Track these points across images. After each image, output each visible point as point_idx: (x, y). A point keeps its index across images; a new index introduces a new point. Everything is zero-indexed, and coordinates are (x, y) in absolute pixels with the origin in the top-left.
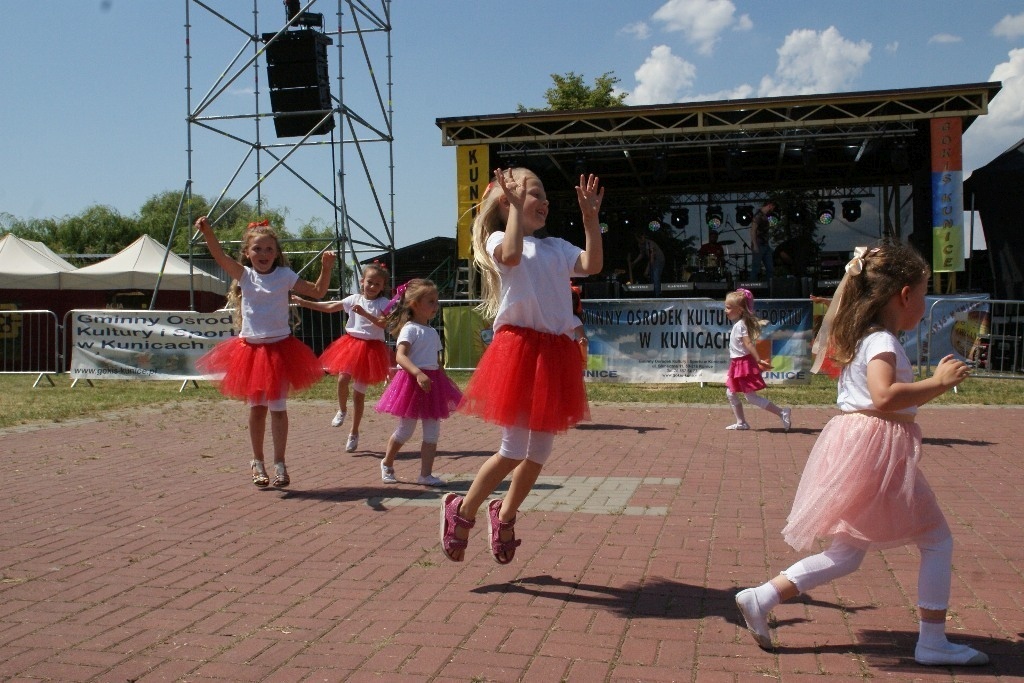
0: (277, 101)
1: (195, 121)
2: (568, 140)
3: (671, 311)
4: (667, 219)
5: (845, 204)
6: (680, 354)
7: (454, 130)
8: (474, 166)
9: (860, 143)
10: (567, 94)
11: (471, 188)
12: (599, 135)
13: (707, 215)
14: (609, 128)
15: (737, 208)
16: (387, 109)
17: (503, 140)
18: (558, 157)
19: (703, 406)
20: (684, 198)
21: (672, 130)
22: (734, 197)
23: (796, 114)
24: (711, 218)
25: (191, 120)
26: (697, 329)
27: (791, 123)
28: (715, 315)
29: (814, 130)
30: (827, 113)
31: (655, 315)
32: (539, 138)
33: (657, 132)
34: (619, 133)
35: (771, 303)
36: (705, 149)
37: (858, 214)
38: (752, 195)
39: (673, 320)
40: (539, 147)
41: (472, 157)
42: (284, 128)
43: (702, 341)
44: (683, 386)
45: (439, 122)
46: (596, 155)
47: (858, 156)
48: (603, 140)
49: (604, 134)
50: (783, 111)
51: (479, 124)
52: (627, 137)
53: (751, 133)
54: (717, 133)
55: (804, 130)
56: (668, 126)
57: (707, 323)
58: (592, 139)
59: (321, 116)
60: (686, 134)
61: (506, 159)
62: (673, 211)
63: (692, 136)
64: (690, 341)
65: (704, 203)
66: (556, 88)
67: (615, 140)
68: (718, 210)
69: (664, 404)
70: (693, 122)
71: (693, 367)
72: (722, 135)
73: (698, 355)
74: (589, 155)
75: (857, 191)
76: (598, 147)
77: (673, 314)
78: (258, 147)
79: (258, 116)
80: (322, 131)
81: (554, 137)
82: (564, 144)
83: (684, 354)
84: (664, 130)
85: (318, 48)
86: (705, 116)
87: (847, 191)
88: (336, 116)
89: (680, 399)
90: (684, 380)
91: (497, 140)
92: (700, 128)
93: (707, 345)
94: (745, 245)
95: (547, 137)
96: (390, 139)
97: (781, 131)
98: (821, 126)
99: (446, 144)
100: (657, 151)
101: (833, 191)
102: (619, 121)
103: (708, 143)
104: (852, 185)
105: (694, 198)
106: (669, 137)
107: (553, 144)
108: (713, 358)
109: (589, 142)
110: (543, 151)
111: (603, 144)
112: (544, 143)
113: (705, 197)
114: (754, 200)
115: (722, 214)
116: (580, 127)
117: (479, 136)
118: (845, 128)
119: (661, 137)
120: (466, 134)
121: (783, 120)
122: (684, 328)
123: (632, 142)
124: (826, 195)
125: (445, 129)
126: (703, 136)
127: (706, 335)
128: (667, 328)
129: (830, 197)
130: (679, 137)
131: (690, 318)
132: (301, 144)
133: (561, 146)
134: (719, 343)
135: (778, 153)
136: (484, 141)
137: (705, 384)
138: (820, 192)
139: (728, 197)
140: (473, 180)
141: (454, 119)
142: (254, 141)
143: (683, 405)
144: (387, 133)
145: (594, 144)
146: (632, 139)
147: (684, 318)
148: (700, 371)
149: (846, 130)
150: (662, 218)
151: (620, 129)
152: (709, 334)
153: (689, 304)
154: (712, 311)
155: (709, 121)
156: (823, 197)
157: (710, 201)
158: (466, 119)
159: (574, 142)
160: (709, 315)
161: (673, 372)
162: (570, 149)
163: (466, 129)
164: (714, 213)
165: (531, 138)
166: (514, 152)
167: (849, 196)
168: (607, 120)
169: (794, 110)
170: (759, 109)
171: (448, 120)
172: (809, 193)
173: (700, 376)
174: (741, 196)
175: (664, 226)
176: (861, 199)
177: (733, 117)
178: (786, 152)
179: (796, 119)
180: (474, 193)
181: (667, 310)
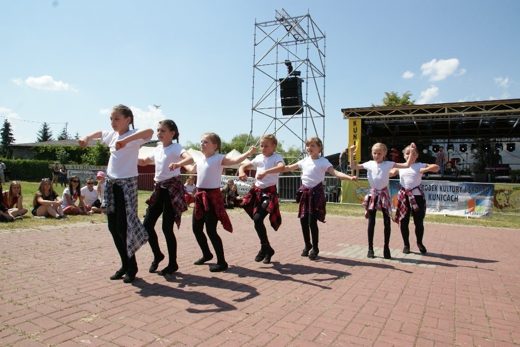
0: (284, 102)
1: (254, 110)
2: (392, 118)
3: (433, 185)
4: (431, 148)
5: (508, 145)
6: (436, 203)
7: (348, 113)
8: (355, 127)
9: (516, 120)
10: (391, 100)
11: (354, 135)
12: (404, 116)
13: (447, 147)
14: (409, 113)
15: (460, 145)
16: (323, 106)
17: (367, 117)
18: (388, 124)
19: (446, 224)
20: (438, 141)
21: (434, 114)
22: (459, 140)
23: (487, 108)
24: (449, 149)
25: (253, 109)
26: (444, 193)
27: (485, 112)
28: (452, 188)
29: (495, 114)
30: (502, 107)
31: (426, 187)
32: (381, 117)
33: (428, 115)
34: (413, 115)
35: (475, 184)
36: (447, 122)
37: (514, 149)
38: (466, 140)
39: (434, 189)
40: (380, 120)
41: (355, 123)
42: (286, 112)
43: (446, 198)
44: (437, 215)
45: (343, 110)
46: (403, 123)
47: (515, 125)
48: (406, 118)
49: (407, 115)
50: (482, 107)
51: (358, 111)
52: (416, 117)
53: (468, 116)
54: (453, 115)
55: (490, 115)
56: (433, 112)
57: (448, 191)
58: (402, 117)
59: (299, 108)
60: (440, 116)
61: (368, 124)
62: (433, 145)
63: (442, 117)
64: (441, 198)
65: (446, 143)
66: (387, 97)
67: (411, 118)
68: (452, 146)
69: (430, 223)
70: (443, 111)
71: (441, 208)
72: (455, 116)
73: (444, 204)
74: (400, 124)
75: (514, 139)
76: (404, 120)
77: (434, 187)
78: (275, 119)
79: (276, 108)
80: (299, 113)
81: (387, 116)
82: (390, 119)
83: (438, 203)
84: (431, 114)
85: (299, 83)
86: (448, 109)
87: (509, 139)
88: (305, 108)
89: (436, 221)
90: (437, 213)
91: (362, 117)
92: (446, 113)
93: (448, 200)
94: (463, 160)
95: (384, 116)
96: (324, 116)
97: (480, 115)
98: (498, 113)
99: (345, 118)
100: (428, 122)
101: (503, 139)
102: (413, 110)
103: (449, 119)
104: (511, 137)
105: (442, 141)
106: (433, 117)
107: (386, 119)
108: (450, 205)
109: (400, 118)
110: (382, 121)
111: (406, 119)
112: (383, 118)
113: (447, 141)
114: (468, 142)
115: (453, 147)
116: (397, 113)
117: (357, 116)
118: (510, 114)
119: (430, 117)
120: (353, 115)
121: (481, 110)
122: (439, 193)
123: (418, 119)
124: (499, 140)
125: (344, 112)
126: (447, 117)
127: (447, 196)
128: (432, 192)
129: (501, 141)
130: (437, 117)
131: (441, 189)
132: (292, 118)
133: (389, 120)
134: (453, 199)
135: (479, 123)
136: (359, 117)
137: (446, 215)
138: (497, 140)
139: (456, 141)
140: (355, 132)
141: (349, 109)
142: (274, 117)
143: (438, 223)
144: (323, 114)
145: (403, 119)
146: (418, 117)
147: (438, 189)
148: (445, 210)
149: (510, 115)
150: (428, 148)
151: (413, 114)
152: (449, 196)
153: (440, 183)
154: (450, 187)
155: (450, 111)
156: (498, 141)
157: (449, 142)
158: (353, 109)
159: (395, 118)
160: (449, 188)
161: (433, 210)
162: (393, 121)
163: (353, 113)
164: (450, 147)
165: (378, 117)
166: (371, 122)
167: (510, 141)
168: (408, 110)
169: (487, 106)
170: (472, 106)
171: (346, 110)
172: (492, 140)
173: (444, 212)
174: (462, 140)
175: (429, 151)
176: (516, 143)
177: (460, 109)
178: (482, 123)
179: (487, 110)
180: (355, 137)
181: (431, 185)
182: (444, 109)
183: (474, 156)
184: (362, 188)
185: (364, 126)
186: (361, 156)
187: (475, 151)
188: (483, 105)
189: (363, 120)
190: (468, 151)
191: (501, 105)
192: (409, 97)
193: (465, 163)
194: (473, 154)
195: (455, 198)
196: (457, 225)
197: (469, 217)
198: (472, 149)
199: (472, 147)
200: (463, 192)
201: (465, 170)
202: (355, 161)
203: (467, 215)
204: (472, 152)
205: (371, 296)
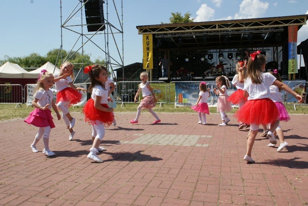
0: (88, 21)
1: (63, 27)
4: (207, 57)
6: (211, 98)
7: (142, 30)
8: (148, 41)
9: (266, 34)
10: (176, 19)
11: (147, 47)
12: (186, 31)
13: (219, 56)
14: (189, 29)
15: (228, 54)
16: (121, 23)
17: (157, 33)
18: (173, 38)
20: (212, 51)
21: (208, 30)
22: (227, 50)
23: (246, 25)
24: (220, 57)
25: (62, 26)
27: (245, 27)
29: (252, 29)
33: (204, 30)
34: (192, 31)
36: (218, 35)
38: (232, 50)
40: (168, 35)
41: (147, 38)
42: (90, 29)
45: (137, 27)
46: (185, 37)
47: (265, 38)
48: (187, 33)
49: (188, 31)
50: (243, 24)
52: (194, 32)
53: (233, 31)
54: (222, 30)
55: (249, 30)
56: (207, 28)
58: (184, 32)
59: (101, 25)
60: (213, 31)
61: (157, 39)
62: (208, 54)
65: (218, 52)
66: (173, 17)
67: (191, 33)
70: (215, 27)
71: (214, 102)
72: (224, 31)
74: (183, 37)
75: (265, 48)
78: (82, 35)
79: (82, 25)
80: (101, 30)
81: (172, 32)
82: (175, 34)
84: (206, 30)
85: (100, 4)
86: (218, 25)
87: (262, 49)
88: (106, 25)
90: (212, 106)
91: (155, 33)
92: (217, 29)
94: (230, 65)
95: (170, 32)
96: (122, 32)
97: (242, 30)
98: (254, 28)
99: (139, 34)
100: (204, 36)
101: (257, 48)
102: (192, 27)
103: (219, 34)
104: (263, 47)
105: (215, 51)
106: (207, 32)
107: (172, 34)
110: (169, 36)
112: (169, 33)
113: (218, 50)
114: (233, 51)
115: (223, 55)
116: (180, 29)
117: (149, 31)
119: (205, 32)
120: (145, 31)
121: (242, 26)
123: (196, 33)
124: (255, 49)
125: (139, 29)
126: (218, 31)
130: (211, 32)
132: (95, 34)
135: (241, 37)
136: (151, 33)
138: (253, 49)
139: (225, 50)
140: (147, 45)
141: (142, 26)
142: (81, 33)
143: (212, 114)
144: (121, 31)
145: (185, 34)
146: (196, 32)
149: (262, 30)
150: (205, 57)
151: (192, 29)
153: (213, 83)
155: (220, 27)
157: (220, 52)
158: (145, 26)
159: (178, 33)
162: (177, 35)
163: (146, 29)
164: (221, 55)
165: (165, 32)
166: (160, 36)
167: (262, 50)
168: (188, 27)
169: (246, 23)
170: (235, 23)
171: (140, 26)
172: (250, 49)
174: (229, 50)
175: (205, 59)
176: (266, 51)
177: (227, 26)
178: (243, 37)
180: (148, 49)
182: (216, 26)
184: (155, 89)
185: (155, 40)
186: (153, 64)
187: (239, 58)
188: (243, 22)
189: (154, 35)
190: (234, 58)
191: (256, 22)
192: (190, 16)
193: (231, 67)
197: (234, 108)
198: (236, 57)
199: (236, 55)
200: (230, 89)
201: (232, 73)
202: (148, 68)
204: (237, 59)
205: (158, 173)
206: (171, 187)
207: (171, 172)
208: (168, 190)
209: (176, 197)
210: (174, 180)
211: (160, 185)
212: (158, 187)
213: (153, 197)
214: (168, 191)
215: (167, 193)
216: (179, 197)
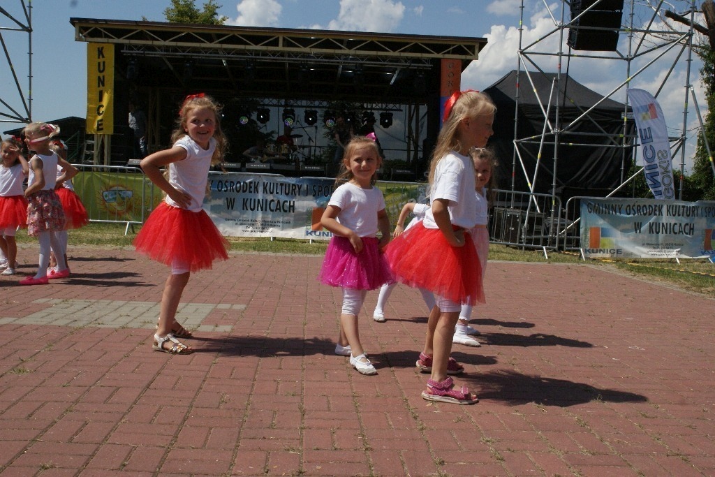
2: (179, 47)
3: (251, 183)
4: (254, 117)
5: (382, 115)
6: (256, 216)
7: (86, 29)
8: (101, 60)
9: (394, 72)
10: (181, 13)
11: (99, 78)
12: (203, 45)
13: (283, 115)
14: (211, 41)
15: (306, 112)
16: (27, 6)
17: (127, 41)
18: (170, 60)
19: (271, 254)
20: (267, 101)
21: (259, 47)
22: (304, 103)
23: (350, 45)
24: (287, 117)
26: (270, 197)
27: (346, 51)
28: (284, 187)
29: (363, 58)
30: (372, 46)
31: (238, 185)
32: (156, 43)
33: (248, 47)
34: (218, 46)
35: (324, 180)
36: (284, 64)
37: (390, 123)
38: (317, 103)
39: (252, 189)
40: (155, 50)
41: (100, 52)
43: (273, 206)
44: (258, 239)
45: (73, 21)
46: (200, 61)
47: (392, 81)
48: (206, 50)
49: (208, 45)
50: (341, 42)
51: (105, 26)
52: (225, 49)
53: (318, 56)
54: (293, 53)
55: (356, 57)
56: (256, 44)
57: (277, 193)
58: (198, 48)
60: (270, 52)
61: (128, 57)
62: (258, 110)
63: (274, 53)
64: (264, 206)
65: (281, 106)
66: (173, 7)
67: (216, 51)
68: (292, 112)
69: (242, 252)
70: (275, 43)
71: (265, 225)
72: (296, 54)
73: (270, 217)
74: (195, 61)
75: (391, 106)
76: (202, 55)
77: (252, 185)
81: (167, 43)
82: (176, 49)
83: (259, 216)
86: (284, 39)
87: (384, 106)
89: (254, 249)
90: (258, 235)
91: (121, 41)
92: (280, 48)
93: (277, 209)
94: (310, 139)
95: (162, 43)
96: (29, 30)
97: (339, 56)
98: (367, 56)
99: (79, 39)
100: (248, 62)
101: (374, 105)
102: (219, 36)
103: (286, 60)
104: (387, 102)
105: (275, 101)
106: (257, 53)
107: (167, 48)
108: (281, 220)
109: (195, 50)
110: (158, 53)
111: (206, 53)
112: (160, 47)
113: (283, 102)
114: (318, 107)
115: (294, 115)
116: (189, 38)
117: (107, 36)
118: (385, 58)
119: (251, 52)
120: (96, 33)
121: (341, 48)
122: (260, 196)
123: (229, 54)
124: (369, 107)
125: (78, 27)
126: (282, 54)
127: (276, 202)
128: (248, 195)
129: (372, 109)
130: (265, 53)
131: (265, 188)
133: (173, 51)
134: (286, 209)
135: (337, 73)
136: (110, 40)
137: (274, 238)
138: (365, 105)
139: (299, 103)
140: (100, 71)
141: (86, 20)
143: (255, 253)
144: (26, 25)
145: (200, 52)
146: (229, 51)
147: (261, 189)
148: (271, 229)
149: (384, 61)
150: (250, 115)
151: (220, 43)
152: (279, 202)
153: (265, 178)
154: (282, 184)
155: (287, 43)
156: (367, 109)
157: (286, 105)
158: (96, 21)
159: (184, 49)
160: (279, 187)
161: (251, 229)
162: (180, 54)
163: (96, 29)
164: (288, 114)
165: (149, 43)
166: (135, 52)
167: (385, 109)
168: (210, 35)
169: (349, 42)
170: (325, 38)
171: (80, 20)
172: (358, 104)
173: (270, 233)
174: (309, 103)
175: (251, 121)
176: (393, 112)
177: (305, 42)
178: (342, 74)
179: (350, 49)
180: (101, 82)
181: (248, 181)
182: (278, 39)
183: (327, 134)
184: (115, 188)
185: (121, 61)
187: (330, 123)
188: (343, 38)
189: (118, 47)
190: (319, 123)
191: (372, 42)
192: (217, 11)
193: (312, 144)
194: (327, 130)
195: (290, 206)
196: (289, 255)
197: (313, 241)
198: (325, 121)
199: (325, 117)
200: (304, 195)
201: (313, 158)
202: (102, 132)
203: (310, 237)
204: (325, 126)
205: (77, 401)
206: (106, 438)
207: (115, 398)
208: (96, 446)
209: (115, 466)
210: (121, 419)
211: (76, 434)
212: (70, 440)
213: (46, 469)
214: (97, 450)
215: (93, 455)
216: (124, 465)
